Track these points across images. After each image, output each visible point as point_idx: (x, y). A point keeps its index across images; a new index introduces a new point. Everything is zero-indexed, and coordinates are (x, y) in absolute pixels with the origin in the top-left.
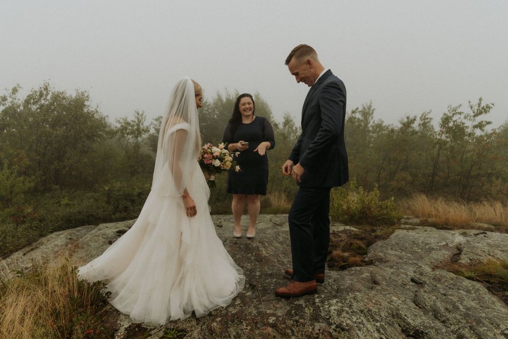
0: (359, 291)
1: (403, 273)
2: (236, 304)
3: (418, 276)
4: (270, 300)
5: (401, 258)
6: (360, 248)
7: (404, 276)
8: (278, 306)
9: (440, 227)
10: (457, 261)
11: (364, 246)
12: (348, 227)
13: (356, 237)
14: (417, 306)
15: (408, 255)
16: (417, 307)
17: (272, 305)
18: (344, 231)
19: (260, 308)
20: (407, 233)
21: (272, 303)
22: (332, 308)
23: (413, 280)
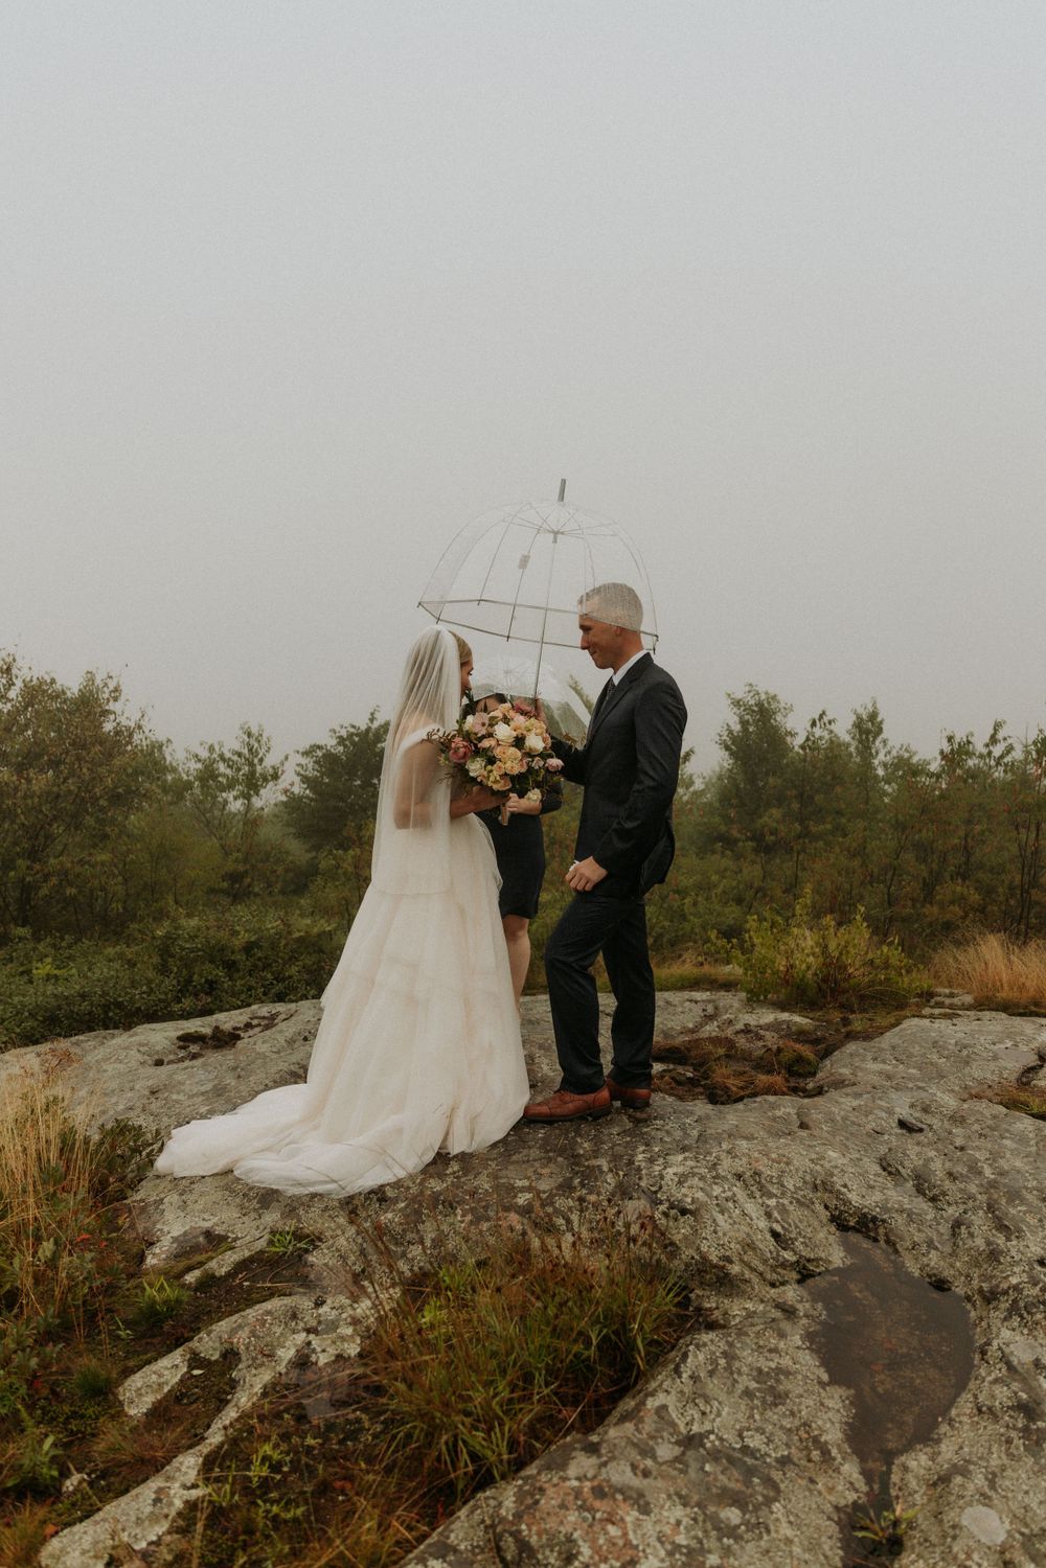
0: (749, 1138)
1: (881, 1108)
2: (448, 1172)
3: (917, 1115)
4: (528, 1161)
5: (889, 1077)
6: (800, 1059)
7: (884, 1115)
8: (544, 1171)
9: (1021, 1011)
10: (1028, 1083)
11: (812, 1057)
12: (785, 1016)
13: (801, 1035)
14: (884, 1169)
15: (911, 1071)
16: (884, 1173)
17: (532, 1169)
18: (774, 1027)
19: (501, 1178)
20: (930, 1024)
21: (532, 1166)
22: (670, 1171)
23: (902, 1124)
